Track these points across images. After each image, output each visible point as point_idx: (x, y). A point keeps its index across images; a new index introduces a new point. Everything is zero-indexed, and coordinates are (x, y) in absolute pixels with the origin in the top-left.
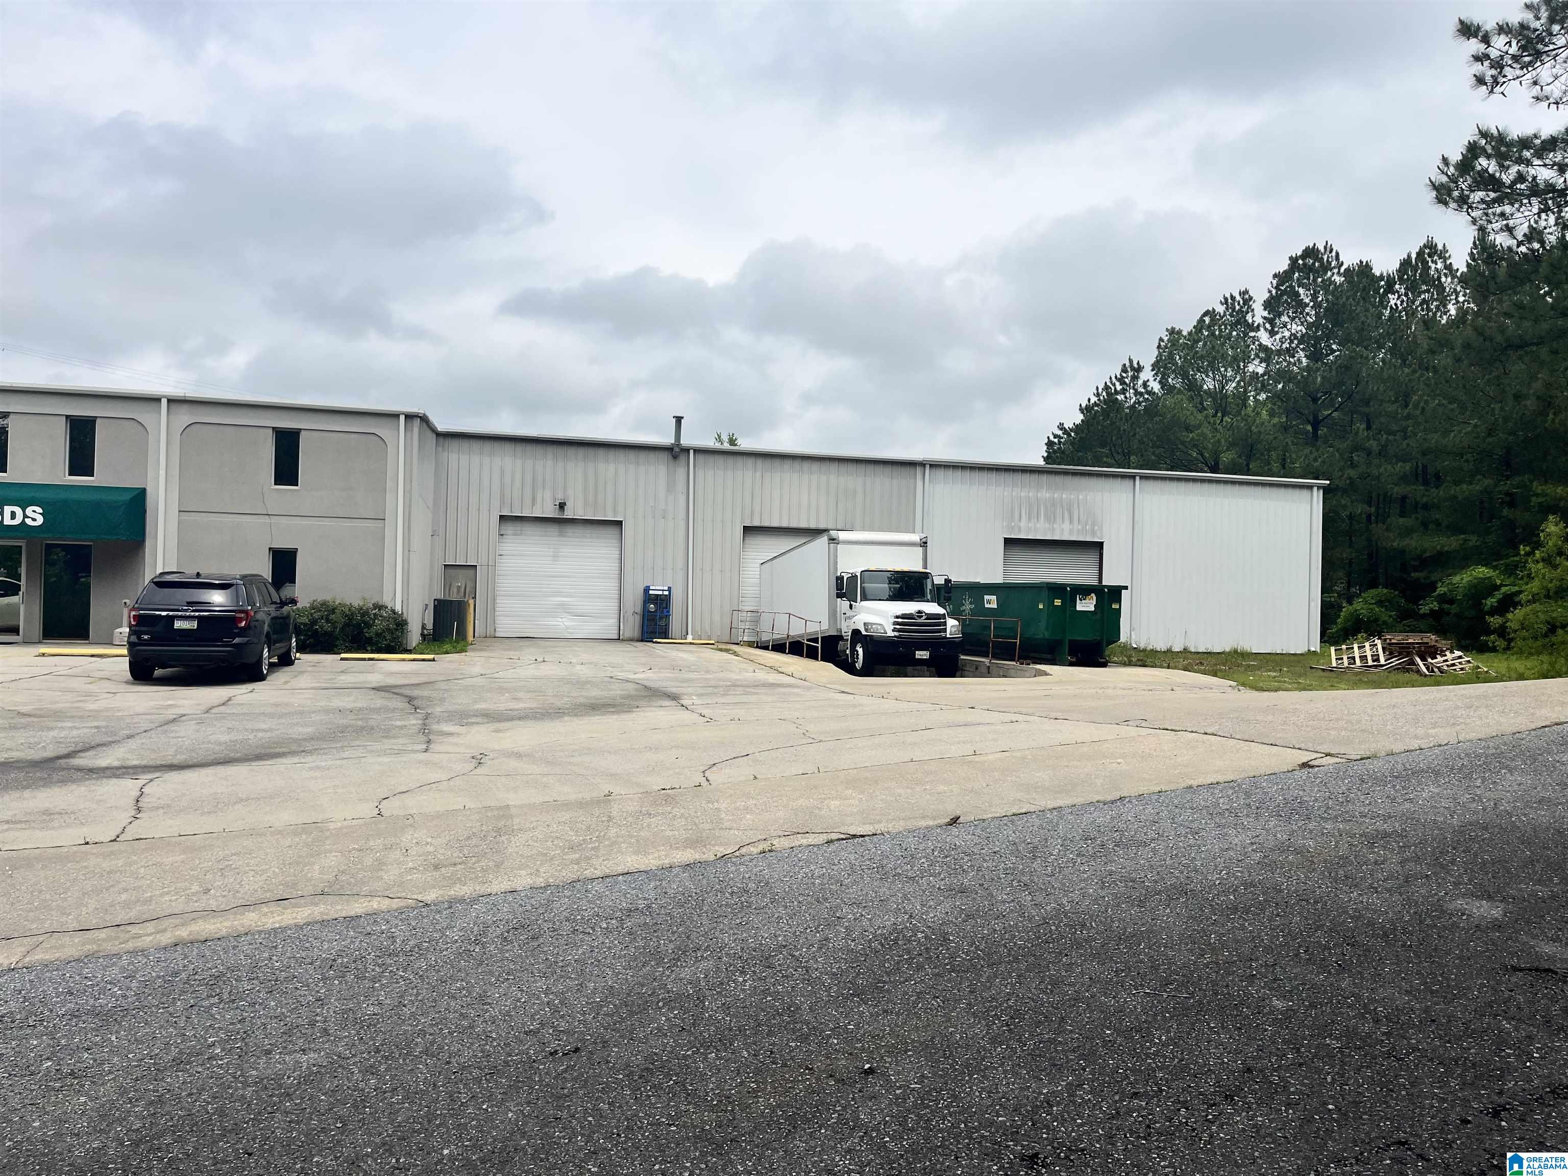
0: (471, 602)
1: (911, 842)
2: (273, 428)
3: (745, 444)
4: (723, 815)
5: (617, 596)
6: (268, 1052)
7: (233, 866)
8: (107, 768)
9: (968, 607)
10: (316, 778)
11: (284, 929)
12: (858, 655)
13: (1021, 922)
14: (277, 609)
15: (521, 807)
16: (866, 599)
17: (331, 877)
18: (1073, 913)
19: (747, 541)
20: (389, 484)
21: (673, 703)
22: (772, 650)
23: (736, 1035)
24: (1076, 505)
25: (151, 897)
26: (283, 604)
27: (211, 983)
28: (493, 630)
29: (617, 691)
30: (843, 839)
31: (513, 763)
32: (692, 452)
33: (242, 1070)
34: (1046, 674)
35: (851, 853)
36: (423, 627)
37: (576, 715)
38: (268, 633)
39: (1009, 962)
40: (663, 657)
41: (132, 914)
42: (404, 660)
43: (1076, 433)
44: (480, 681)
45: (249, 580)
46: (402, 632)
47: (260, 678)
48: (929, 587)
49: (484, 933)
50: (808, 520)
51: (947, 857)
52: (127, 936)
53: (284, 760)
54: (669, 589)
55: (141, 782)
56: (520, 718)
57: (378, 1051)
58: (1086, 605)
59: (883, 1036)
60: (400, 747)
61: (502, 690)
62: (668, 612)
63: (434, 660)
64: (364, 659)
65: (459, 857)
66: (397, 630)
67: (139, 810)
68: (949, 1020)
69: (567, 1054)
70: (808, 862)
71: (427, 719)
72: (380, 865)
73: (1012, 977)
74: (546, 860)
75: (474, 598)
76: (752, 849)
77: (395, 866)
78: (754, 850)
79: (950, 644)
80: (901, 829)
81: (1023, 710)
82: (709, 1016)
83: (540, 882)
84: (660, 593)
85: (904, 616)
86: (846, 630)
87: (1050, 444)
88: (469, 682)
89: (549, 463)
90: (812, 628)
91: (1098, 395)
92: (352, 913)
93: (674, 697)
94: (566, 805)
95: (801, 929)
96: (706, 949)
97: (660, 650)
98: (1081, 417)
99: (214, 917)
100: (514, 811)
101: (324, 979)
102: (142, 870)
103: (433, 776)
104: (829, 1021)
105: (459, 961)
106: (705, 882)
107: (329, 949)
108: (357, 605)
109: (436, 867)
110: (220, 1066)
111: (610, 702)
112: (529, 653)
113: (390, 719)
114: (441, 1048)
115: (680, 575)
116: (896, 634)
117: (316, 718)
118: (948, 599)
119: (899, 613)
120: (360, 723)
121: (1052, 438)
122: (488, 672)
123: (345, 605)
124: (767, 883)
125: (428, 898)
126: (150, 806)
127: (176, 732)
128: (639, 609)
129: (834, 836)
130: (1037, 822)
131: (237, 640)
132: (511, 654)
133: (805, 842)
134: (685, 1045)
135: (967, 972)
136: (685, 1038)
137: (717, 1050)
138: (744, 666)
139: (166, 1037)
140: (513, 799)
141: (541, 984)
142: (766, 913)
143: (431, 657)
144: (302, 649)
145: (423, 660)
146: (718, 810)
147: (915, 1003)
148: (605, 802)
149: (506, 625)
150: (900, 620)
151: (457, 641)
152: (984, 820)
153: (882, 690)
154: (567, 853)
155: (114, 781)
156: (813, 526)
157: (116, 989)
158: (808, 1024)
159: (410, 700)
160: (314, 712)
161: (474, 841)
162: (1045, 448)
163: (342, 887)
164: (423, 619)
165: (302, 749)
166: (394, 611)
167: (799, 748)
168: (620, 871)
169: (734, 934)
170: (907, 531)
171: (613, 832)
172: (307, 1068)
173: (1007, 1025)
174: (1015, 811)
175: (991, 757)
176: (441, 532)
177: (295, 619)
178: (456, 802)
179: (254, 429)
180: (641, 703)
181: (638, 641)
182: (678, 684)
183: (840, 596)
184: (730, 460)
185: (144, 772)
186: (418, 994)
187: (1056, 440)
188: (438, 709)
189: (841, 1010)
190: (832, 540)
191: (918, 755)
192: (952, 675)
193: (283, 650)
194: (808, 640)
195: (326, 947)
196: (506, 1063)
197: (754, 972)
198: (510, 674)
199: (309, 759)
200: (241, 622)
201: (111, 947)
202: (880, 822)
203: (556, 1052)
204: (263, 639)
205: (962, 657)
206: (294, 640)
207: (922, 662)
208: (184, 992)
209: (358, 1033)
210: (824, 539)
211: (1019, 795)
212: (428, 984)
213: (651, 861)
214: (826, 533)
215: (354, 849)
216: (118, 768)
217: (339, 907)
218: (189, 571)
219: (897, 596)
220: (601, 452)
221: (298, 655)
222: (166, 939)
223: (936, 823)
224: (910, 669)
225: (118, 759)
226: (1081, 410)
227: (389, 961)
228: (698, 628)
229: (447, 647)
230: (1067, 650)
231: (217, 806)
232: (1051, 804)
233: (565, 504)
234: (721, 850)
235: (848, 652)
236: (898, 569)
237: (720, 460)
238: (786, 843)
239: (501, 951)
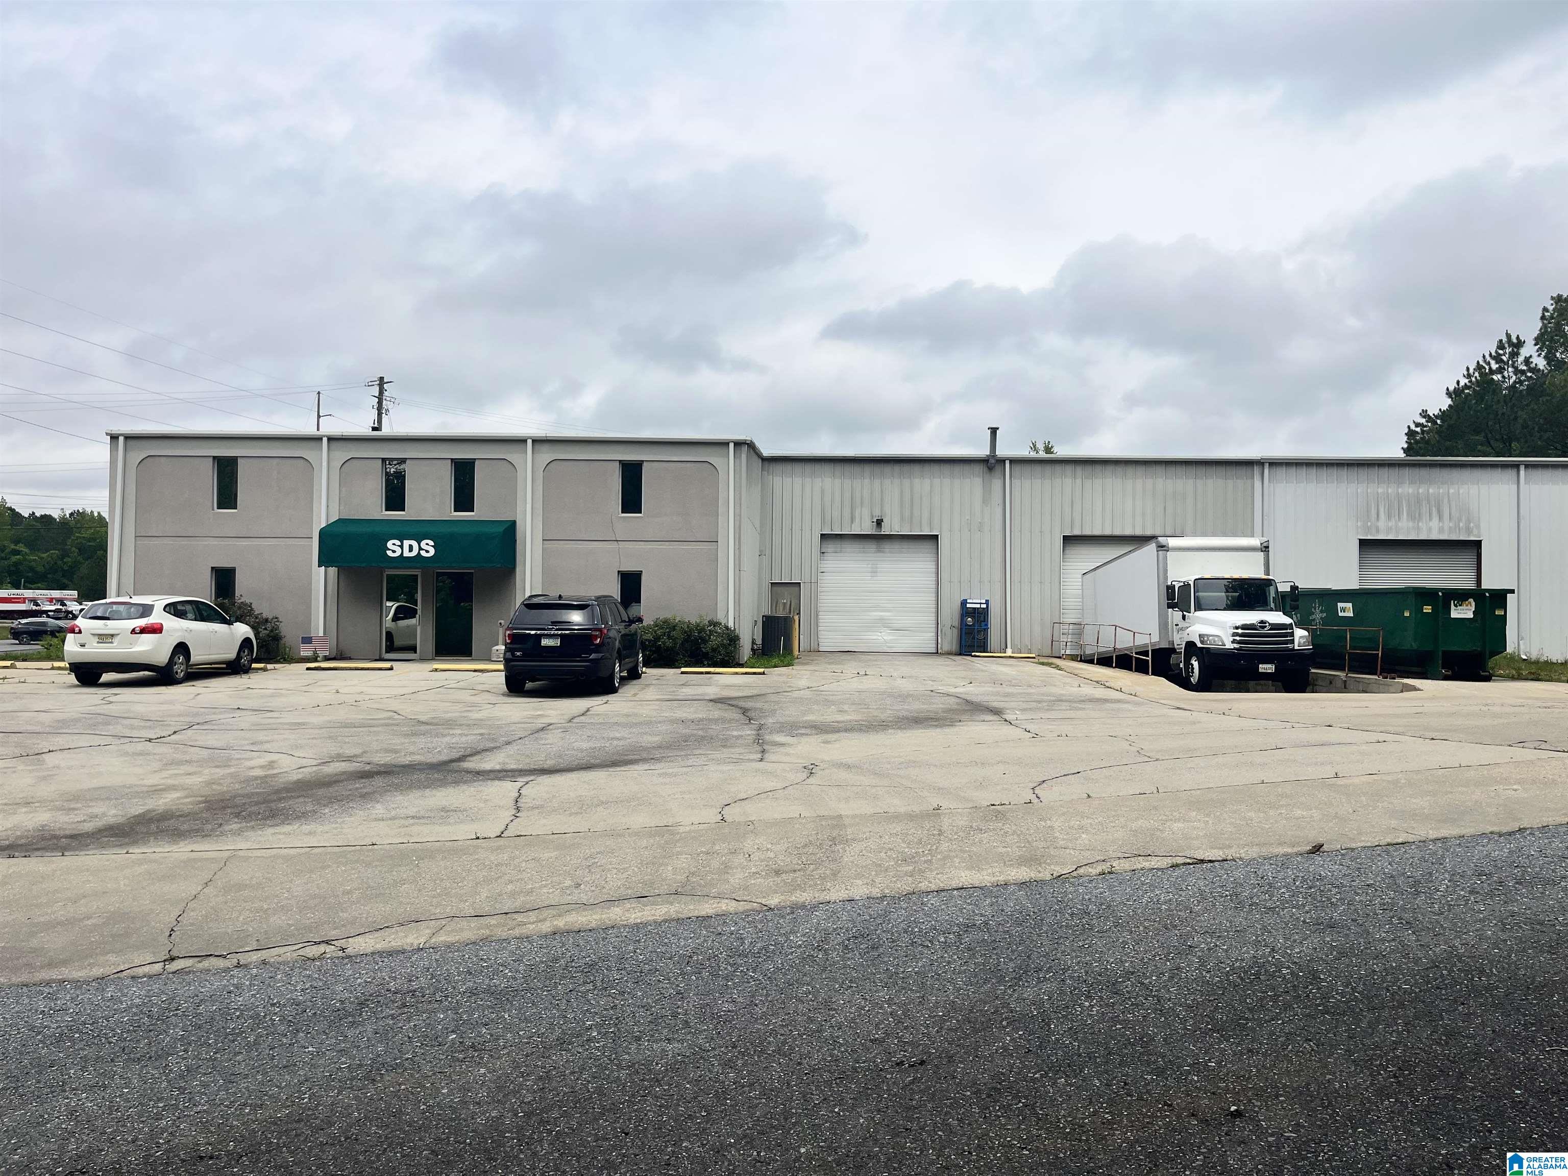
0: (796, 618)
1: (1268, 870)
2: (620, 461)
3: (1061, 451)
4: (1057, 834)
5: (934, 610)
6: (638, 1039)
7: (599, 864)
8: (491, 771)
9: (1318, 615)
10: (666, 784)
11: (645, 924)
12: (1193, 669)
13: (1406, 964)
14: (626, 627)
15: (854, 817)
16: (1201, 610)
17: (681, 878)
18: (1469, 957)
19: (1067, 552)
20: (721, 510)
21: (995, 718)
22: (1097, 664)
23: (1086, 1061)
24: (1446, 501)
25: (532, 888)
26: (631, 622)
27: (585, 970)
28: (816, 644)
29: (938, 705)
30: (1189, 864)
31: (843, 775)
32: (1007, 463)
33: (616, 1053)
34: (1414, 689)
35: (1199, 879)
36: (753, 643)
37: (899, 728)
38: (619, 649)
39: (1393, 1007)
40: (982, 671)
41: (517, 904)
42: (737, 673)
43: (1442, 420)
44: (807, 694)
45: (602, 600)
46: (735, 647)
47: (612, 690)
48: (1273, 594)
49: (825, 940)
50: (1134, 527)
51: (1311, 888)
52: (515, 923)
53: (636, 767)
54: (987, 602)
55: (519, 784)
56: (846, 730)
57: (734, 1047)
58: (1463, 612)
59: (1250, 1078)
60: (737, 756)
61: (828, 703)
62: (987, 625)
63: (764, 673)
64: (702, 673)
65: (798, 864)
66: (730, 645)
67: (518, 809)
68: (1326, 1067)
69: (913, 1066)
70: (1152, 887)
71: (760, 729)
72: (726, 868)
73: (1397, 1024)
74: (881, 871)
75: (799, 614)
76: (1090, 870)
77: (739, 869)
78: (1094, 871)
79: (1299, 656)
80: (1255, 855)
81: (1390, 729)
82: (1056, 1039)
83: (876, 892)
84: (978, 606)
85: (1244, 627)
86: (1179, 642)
87: (1410, 434)
88: (796, 694)
89: (867, 481)
90: (1142, 641)
91: (1469, 376)
92: (703, 913)
93: (997, 712)
94: (896, 817)
95: (1149, 956)
96: (1048, 971)
97: (979, 664)
98: (1449, 401)
99: (584, 910)
100: (847, 821)
101: (683, 974)
102: (524, 864)
103: (770, 784)
104: (1187, 1056)
105: (804, 966)
106: (1042, 901)
107: (685, 947)
108: (694, 622)
109: (777, 873)
110: (597, 1048)
111: (932, 715)
112: (850, 667)
113: (728, 729)
114: (791, 1048)
115: (998, 587)
116: (1236, 646)
117: (663, 728)
118: (1295, 608)
119: (1239, 624)
120: (700, 733)
121: (1413, 427)
122: (814, 684)
123: (684, 623)
124: (1109, 907)
125: (772, 902)
126: (527, 806)
127: (546, 739)
128: (956, 623)
129: (1180, 860)
130: (1418, 854)
131: (593, 656)
132: (834, 667)
133: (1147, 865)
134: (1032, 1068)
135: (1344, 1014)
136: (1031, 1061)
137: (1067, 1076)
138: (1068, 680)
139: (551, 1018)
140: (845, 809)
141: (883, 994)
142: (1110, 937)
143: (761, 670)
144: (648, 663)
145: (754, 673)
146: (1051, 827)
147: (1284, 1046)
148: (935, 815)
149: (828, 641)
150: (1240, 631)
151: (784, 656)
152: (1353, 850)
153: (1223, 707)
154: (900, 865)
155: (497, 782)
156: (1138, 532)
157: (507, 971)
158: (1163, 1057)
159: (745, 711)
160: (660, 722)
161: (811, 850)
162: (1405, 438)
163: (693, 888)
164: (753, 634)
165: (652, 756)
166: (727, 628)
167: (1134, 766)
168: (954, 886)
169: (1077, 957)
170: (1244, 535)
171: (945, 846)
172: (673, 1056)
173: (1395, 1077)
174: (1389, 840)
175: (1356, 781)
176: (768, 552)
177: (641, 636)
178: (793, 810)
179: (602, 463)
180: (963, 717)
181: (956, 655)
182: (999, 698)
183: (1171, 606)
184: (1048, 469)
185: (520, 775)
186: (767, 995)
187: (1418, 429)
188: (771, 721)
189: (1199, 1045)
190: (1162, 547)
191: (1269, 776)
192: (1303, 690)
193: (631, 665)
194: (1136, 653)
195: (682, 944)
196: (855, 1069)
197: (1101, 998)
198: (834, 686)
199: (658, 766)
200: (596, 640)
201: (501, 933)
202: (1230, 847)
203: (902, 1063)
204: (615, 654)
205: (1313, 671)
206: (641, 655)
207: (1266, 676)
208: (564, 977)
209: (716, 1028)
210: (1152, 547)
211: (1394, 823)
212: (776, 986)
213: (985, 877)
214: (1155, 540)
215: (702, 852)
216: (499, 771)
217: (692, 907)
218: (553, 593)
219: (1236, 605)
220: (916, 468)
221: (644, 669)
222: (546, 927)
223: (1295, 850)
224: (1252, 684)
225: (499, 763)
226: (1449, 394)
227: (740, 961)
228: (1017, 642)
229: (775, 661)
230: (1440, 662)
231: (581, 808)
232: (1433, 835)
233: (882, 520)
234: (1058, 870)
235: (1182, 665)
236: (1236, 576)
237: (1038, 468)
238: (1126, 865)
239: (843, 959)
